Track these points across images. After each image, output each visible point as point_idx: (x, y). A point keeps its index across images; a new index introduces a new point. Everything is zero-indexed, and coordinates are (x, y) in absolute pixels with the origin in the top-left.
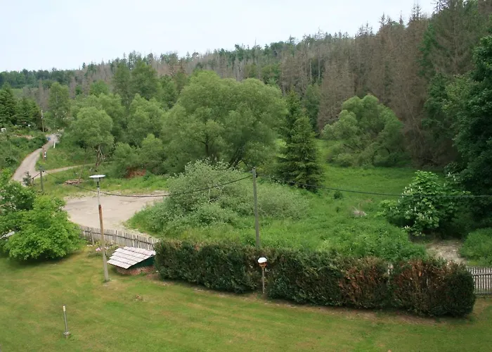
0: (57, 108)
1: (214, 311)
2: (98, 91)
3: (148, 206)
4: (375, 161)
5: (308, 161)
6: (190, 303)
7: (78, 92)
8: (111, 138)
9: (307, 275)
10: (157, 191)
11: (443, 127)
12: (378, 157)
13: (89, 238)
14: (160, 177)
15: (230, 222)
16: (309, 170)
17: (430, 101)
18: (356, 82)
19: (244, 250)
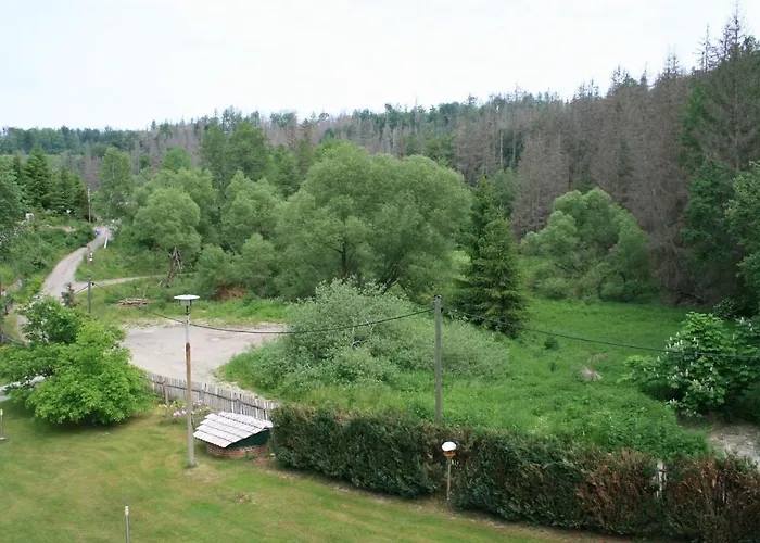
0: (113, 187)
1: (369, 526)
2: (175, 163)
3: (253, 347)
4: (604, 292)
5: (505, 288)
6: (328, 511)
7: (144, 164)
8: (196, 237)
9: (525, 475)
10: (264, 324)
11: (714, 243)
12: (608, 287)
13: (161, 393)
14: (269, 301)
15: (385, 379)
16: (505, 302)
17: (695, 203)
18: (572, 170)
19: (420, 429)
